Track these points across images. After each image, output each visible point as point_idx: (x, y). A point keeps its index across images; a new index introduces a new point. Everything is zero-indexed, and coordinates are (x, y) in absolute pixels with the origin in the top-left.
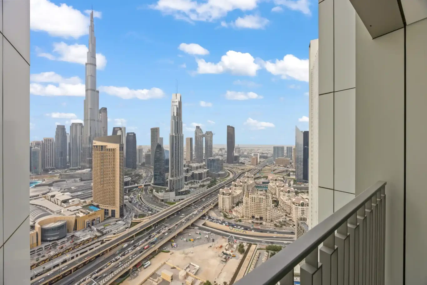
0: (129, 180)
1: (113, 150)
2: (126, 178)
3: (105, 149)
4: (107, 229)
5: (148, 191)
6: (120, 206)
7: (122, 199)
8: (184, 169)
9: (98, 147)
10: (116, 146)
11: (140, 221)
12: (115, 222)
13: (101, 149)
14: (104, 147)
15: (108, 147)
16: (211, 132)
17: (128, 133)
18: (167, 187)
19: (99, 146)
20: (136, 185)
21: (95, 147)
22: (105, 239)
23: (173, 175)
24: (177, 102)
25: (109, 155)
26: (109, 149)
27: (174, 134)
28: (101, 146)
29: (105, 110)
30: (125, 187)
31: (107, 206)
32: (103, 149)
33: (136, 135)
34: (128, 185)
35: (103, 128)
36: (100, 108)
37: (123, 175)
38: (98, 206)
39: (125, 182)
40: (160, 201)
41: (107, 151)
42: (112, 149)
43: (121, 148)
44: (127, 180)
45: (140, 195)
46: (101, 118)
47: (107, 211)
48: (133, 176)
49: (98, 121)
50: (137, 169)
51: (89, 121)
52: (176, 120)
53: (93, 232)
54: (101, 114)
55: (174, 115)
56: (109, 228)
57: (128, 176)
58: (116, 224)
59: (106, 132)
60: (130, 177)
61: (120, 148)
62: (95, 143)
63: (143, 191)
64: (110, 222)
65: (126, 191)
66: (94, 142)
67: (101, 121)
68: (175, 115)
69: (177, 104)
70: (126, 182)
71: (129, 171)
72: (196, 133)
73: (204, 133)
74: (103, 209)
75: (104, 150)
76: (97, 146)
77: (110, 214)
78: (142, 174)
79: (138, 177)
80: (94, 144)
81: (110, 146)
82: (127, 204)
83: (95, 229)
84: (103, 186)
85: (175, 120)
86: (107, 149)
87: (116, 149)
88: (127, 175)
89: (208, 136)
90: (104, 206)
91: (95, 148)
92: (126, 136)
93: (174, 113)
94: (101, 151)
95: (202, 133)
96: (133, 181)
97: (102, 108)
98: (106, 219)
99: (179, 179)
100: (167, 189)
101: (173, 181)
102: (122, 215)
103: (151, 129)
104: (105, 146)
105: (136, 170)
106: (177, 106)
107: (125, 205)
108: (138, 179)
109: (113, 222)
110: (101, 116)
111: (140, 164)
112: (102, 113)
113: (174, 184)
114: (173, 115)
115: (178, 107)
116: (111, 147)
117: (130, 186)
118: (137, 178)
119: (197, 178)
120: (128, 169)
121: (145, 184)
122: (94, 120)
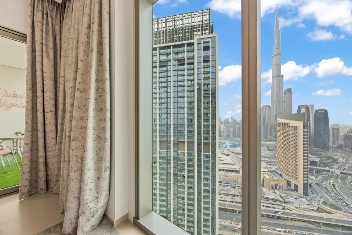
0: (318, 161)
1: (296, 127)
2: (314, 158)
3: (288, 126)
4: (289, 199)
5: (347, 181)
6: (304, 184)
7: (306, 177)
9: (282, 124)
10: (300, 124)
11: (330, 211)
12: (298, 197)
13: (284, 126)
14: (287, 124)
15: (290, 124)
17: (316, 111)
19: (282, 123)
20: (327, 168)
21: (279, 123)
22: (287, 206)
25: (292, 132)
26: (292, 126)
28: (284, 123)
29: (289, 90)
30: (310, 167)
31: (290, 178)
32: (286, 126)
33: (328, 112)
36: (284, 90)
37: (307, 154)
38: (281, 175)
39: (310, 161)
41: (290, 128)
42: (294, 126)
43: (306, 126)
44: (314, 160)
45: (333, 182)
46: (285, 98)
47: (289, 183)
48: (323, 157)
49: (283, 102)
50: (329, 151)
51: (275, 103)
53: (276, 194)
54: (285, 95)
56: (291, 199)
57: (316, 156)
58: (299, 199)
59: (290, 110)
60: (318, 157)
61: (304, 125)
62: (279, 121)
64: (293, 195)
65: (313, 171)
66: (278, 119)
67: (285, 102)
70: (313, 162)
71: (317, 151)
74: (286, 179)
75: (287, 127)
76: (280, 123)
77: (293, 187)
78: (338, 159)
79: (331, 160)
81: (293, 123)
82: (312, 185)
83: (278, 193)
84: (286, 159)
86: (290, 126)
87: (299, 126)
88: (315, 155)
90: (286, 177)
91: (279, 125)
92: (314, 113)
94: (284, 127)
96: (324, 163)
97: (287, 89)
98: (288, 190)
102: (306, 193)
104: (288, 123)
105: (327, 152)
107: (310, 185)
108: (331, 162)
109: (296, 195)
110: (285, 97)
111: (336, 146)
112: (287, 94)
116: (294, 125)
117: (318, 168)
118: (329, 161)
120: (316, 148)
121: (341, 171)
122: (279, 101)
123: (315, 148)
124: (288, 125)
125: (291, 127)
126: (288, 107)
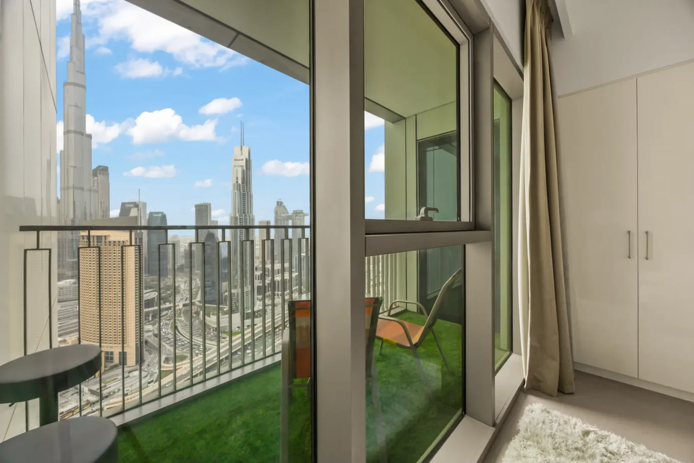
0: (155, 297)
1: (121, 244)
2: (149, 294)
3: (105, 242)
4: (110, 387)
6: (137, 344)
8: (256, 273)
9: (92, 238)
12: (127, 375)
13: (97, 242)
14: (103, 238)
15: (111, 238)
16: (302, 211)
17: (151, 214)
18: (226, 307)
19: (93, 236)
20: (168, 306)
21: (86, 238)
22: (107, 405)
23: (237, 284)
24: (243, 160)
25: (114, 253)
26: (115, 242)
27: (238, 215)
29: (104, 170)
30: (145, 310)
31: (111, 345)
32: (101, 242)
34: (153, 307)
35: (100, 204)
36: (94, 167)
39: (146, 300)
40: (213, 330)
41: (110, 245)
42: (119, 242)
43: (139, 240)
44: (150, 297)
45: (176, 322)
46: (96, 184)
47: (109, 356)
48: (161, 289)
49: (90, 190)
50: (169, 276)
51: (71, 191)
52: (242, 191)
54: (96, 178)
55: (237, 182)
56: (113, 386)
57: (152, 290)
58: (129, 376)
59: (106, 211)
60: (154, 291)
61: (136, 239)
63: (182, 315)
64: (117, 375)
65: (149, 317)
67: (96, 191)
68: (240, 182)
69: (244, 163)
70: (148, 300)
71: (153, 281)
72: (276, 213)
73: (290, 212)
74: (103, 351)
75: (103, 243)
77: (116, 360)
78: (179, 286)
79: (172, 290)
81: (115, 236)
82: (149, 340)
83: (86, 390)
85: (240, 190)
86: (110, 242)
88: (150, 288)
89: (297, 217)
91: (85, 240)
92: (147, 217)
93: (237, 178)
95: (288, 213)
96: (162, 299)
97: (99, 167)
98: (108, 370)
99: (247, 290)
100: (225, 309)
101: (236, 294)
103: (197, 206)
104: (105, 237)
105: (166, 279)
106: (242, 166)
107: (146, 342)
108: (172, 294)
110: (95, 181)
112: (99, 176)
113: (238, 301)
114: (235, 183)
115: (245, 168)
116: (117, 240)
117: (156, 308)
118: (170, 292)
119: (278, 288)
120: (151, 277)
121: (184, 303)
122: (82, 189)
123: (148, 276)
124: (105, 239)
125: (112, 244)
126: (101, 202)
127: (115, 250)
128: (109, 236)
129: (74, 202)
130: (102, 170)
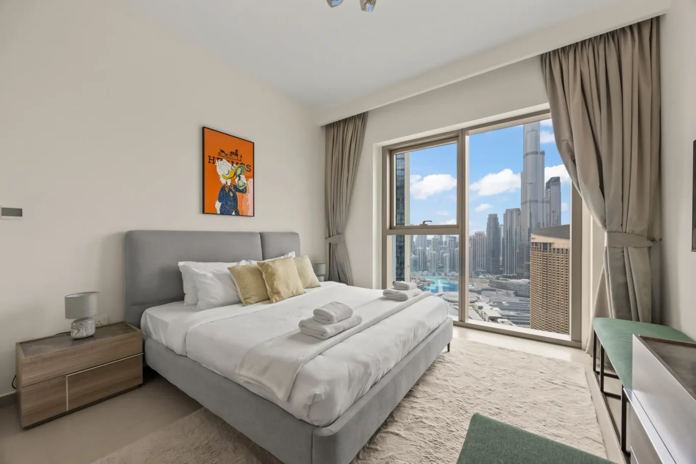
1: (564, 251)
3: (550, 249)
9: (539, 245)
10: (567, 244)
13: (544, 249)
14: (549, 245)
15: (555, 245)
19: (540, 243)
21: (534, 244)
25: (558, 260)
26: (558, 249)
28: (544, 244)
32: (547, 249)
35: (552, 214)
41: (554, 252)
42: (562, 249)
46: (549, 195)
49: (543, 202)
51: (528, 204)
54: (549, 190)
59: (558, 219)
62: (535, 239)
66: (532, 236)
67: (548, 202)
76: (536, 244)
80: (532, 241)
81: (559, 243)
84: (547, 312)
86: (554, 249)
91: (534, 247)
94: (544, 251)
97: (552, 178)
110: (549, 193)
112: (552, 187)
116: (561, 247)
122: (537, 201)
125: (556, 251)
126: (553, 212)
127: (558, 258)
128: (553, 243)
129: (530, 214)
130: (555, 181)
